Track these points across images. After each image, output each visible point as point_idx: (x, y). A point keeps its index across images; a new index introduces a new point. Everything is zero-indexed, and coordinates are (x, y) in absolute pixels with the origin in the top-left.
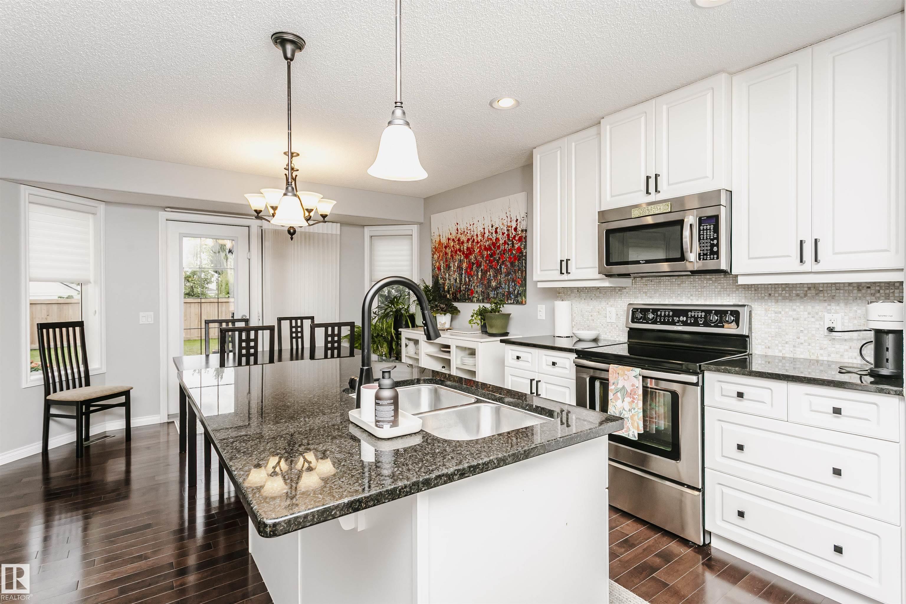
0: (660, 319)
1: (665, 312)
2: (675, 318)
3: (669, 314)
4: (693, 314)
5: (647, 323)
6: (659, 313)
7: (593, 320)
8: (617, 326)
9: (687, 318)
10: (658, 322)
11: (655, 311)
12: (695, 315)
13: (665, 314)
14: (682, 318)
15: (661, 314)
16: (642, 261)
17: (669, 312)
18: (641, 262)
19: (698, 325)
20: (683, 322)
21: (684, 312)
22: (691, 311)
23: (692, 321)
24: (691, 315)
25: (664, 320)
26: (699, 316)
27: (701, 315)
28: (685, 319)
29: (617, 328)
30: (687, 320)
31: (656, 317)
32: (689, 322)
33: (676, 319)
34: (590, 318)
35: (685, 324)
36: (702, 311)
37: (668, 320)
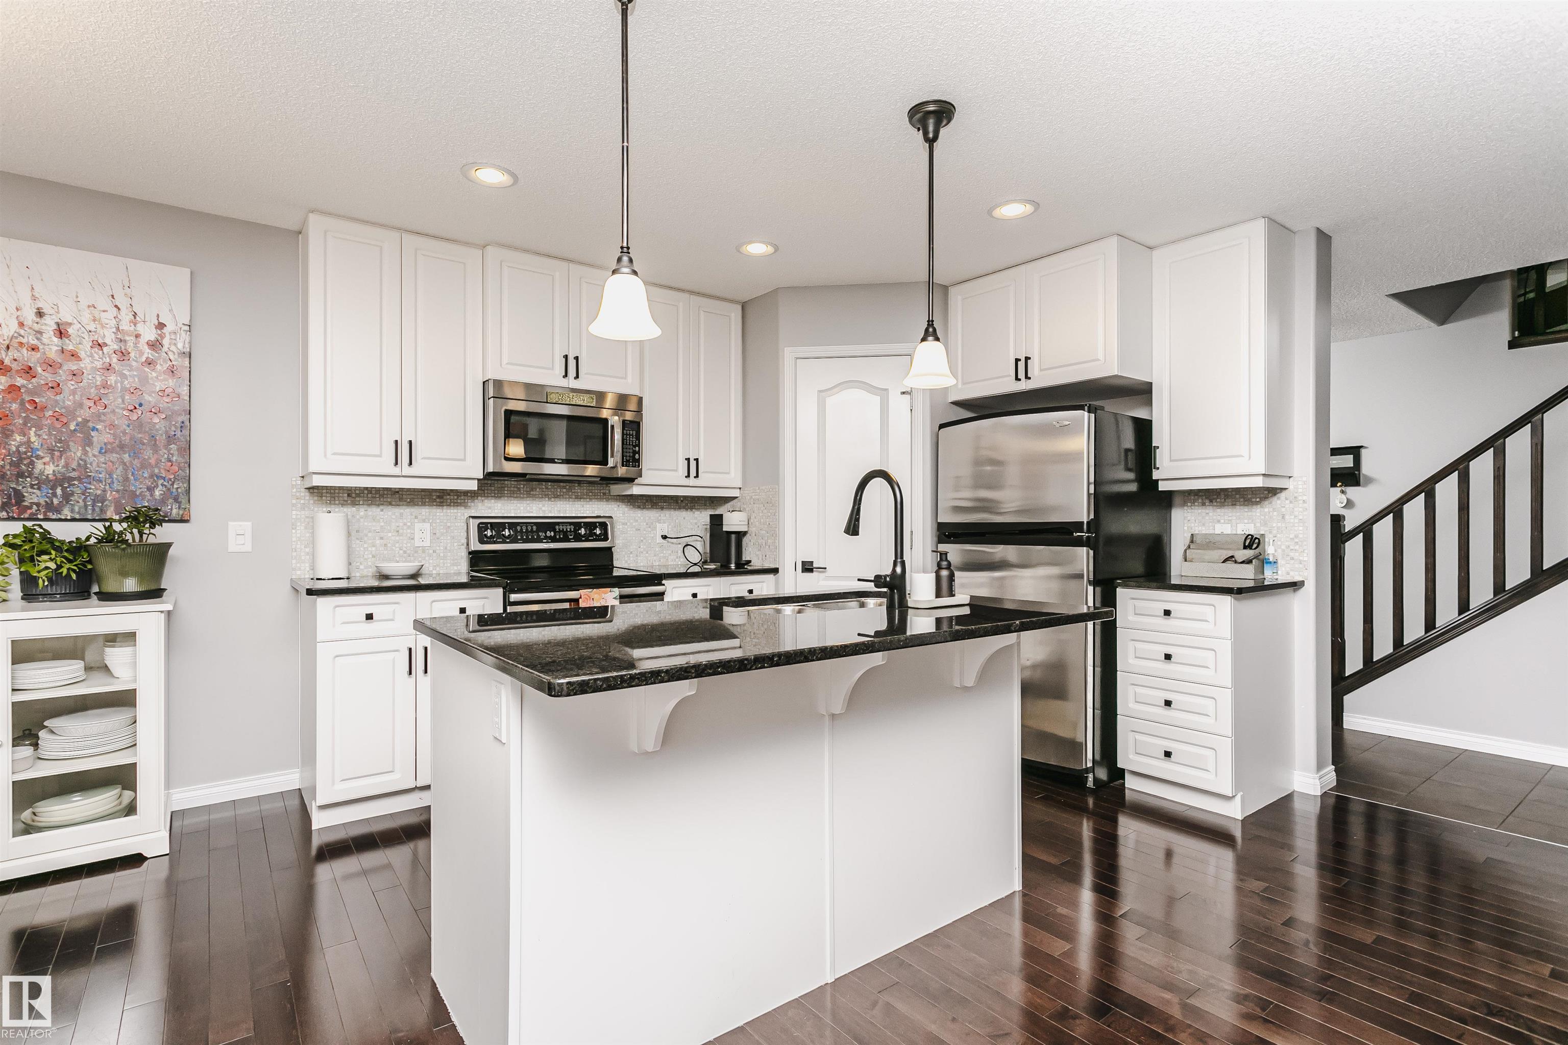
0: (522, 537)
1: (527, 527)
2: (540, 534)
3: (532, 529)
4: (561, 527)
5: (504, 542)
6: (519, 528)
7: (385, 545)
8: (434, 552)
9: (555, 532)
10: (520, 540)
11: (512, 526)
12: (563, 529)
13: (527, 529)
14: (548, 534)
15: (522, 529)
16: (558, 459)
17: (532, 526)
18: (556, 460)
19: (569, 541)
20: (550, 537)
21: (551, 526)
22: (558, 524)
23: (561, 536)
24: (559, 529)
25: (527, 537)
26: (569, 530)
27: (570, 529)
28: (552, 534)
29: (435, 554)
30: (555, 535)
31: (516, 534)
32: (558, 537)
33: (542, 535)
34: (378, 542)
35: (553, 539)
36: (571, 524)
37: (533, 537)
